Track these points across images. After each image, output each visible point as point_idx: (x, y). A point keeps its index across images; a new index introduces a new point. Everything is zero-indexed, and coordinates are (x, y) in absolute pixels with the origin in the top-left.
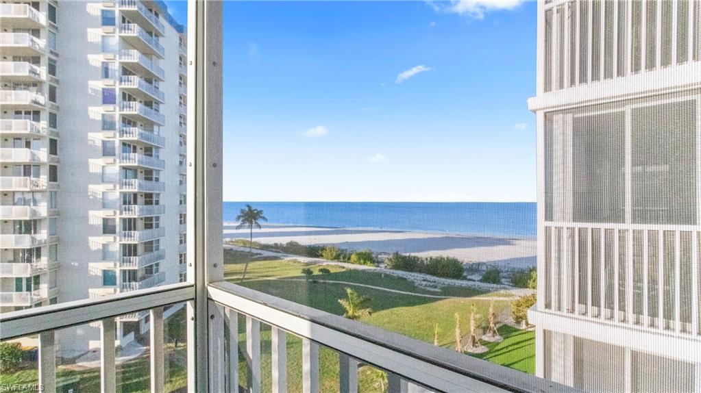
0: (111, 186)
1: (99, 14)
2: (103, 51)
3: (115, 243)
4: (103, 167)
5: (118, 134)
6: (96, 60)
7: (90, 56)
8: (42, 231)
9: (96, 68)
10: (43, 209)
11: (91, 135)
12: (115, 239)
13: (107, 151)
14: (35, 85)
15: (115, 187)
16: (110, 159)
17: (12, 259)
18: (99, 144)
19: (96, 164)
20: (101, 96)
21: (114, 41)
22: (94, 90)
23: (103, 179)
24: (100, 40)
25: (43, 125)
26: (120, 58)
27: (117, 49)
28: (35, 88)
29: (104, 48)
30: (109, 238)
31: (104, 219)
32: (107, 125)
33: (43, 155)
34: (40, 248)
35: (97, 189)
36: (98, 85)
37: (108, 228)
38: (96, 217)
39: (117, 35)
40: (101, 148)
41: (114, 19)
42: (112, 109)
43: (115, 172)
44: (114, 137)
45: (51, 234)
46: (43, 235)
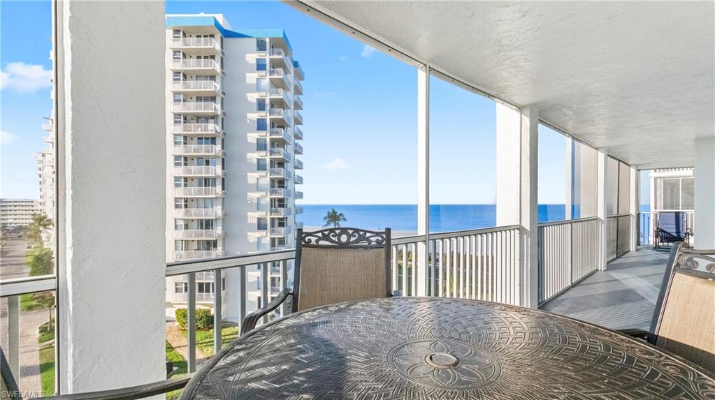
0: (264, 193)
1: (255, 62)
2: (257, 90)
3: (266, 237)
4: (258, 178)
5: (268, 154)
6: (253, 97)
7: (248, 95)
8: (218, 228)
9: (253, 104)
10: (218, 211)
11: (249, 155)
12: (267, 234)
13: (260, 166)
14: (213, 118)
15: (267, 194)
16: (263, 173)
17: (196, 248)
18: (255, 161)
19: (253, 177)
20: (256, 125)
21: (266, 82)
22: (251, 120)
23: (257, 188)
24: (255, 82)
25: (218, 147)
26: (270, 95)
27: (268, 88)
28: (213, 120)
29: (258, 88)
30: (263, 233)
31: (258, 218)
32: (261, 146)
33: (218, 170)
34: (216, 240)
35: (253, 196)
36: (254, 116)
37: (261, 226)
38: (253, 217)
39: (268, 77)
40: (256, 165)
41: (265, 65)
42: (265, 134)
43: (266, 183)
44: (266, 156)
45: (223, 230)
46: (218, 230)
